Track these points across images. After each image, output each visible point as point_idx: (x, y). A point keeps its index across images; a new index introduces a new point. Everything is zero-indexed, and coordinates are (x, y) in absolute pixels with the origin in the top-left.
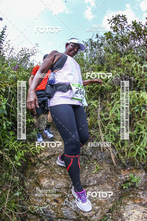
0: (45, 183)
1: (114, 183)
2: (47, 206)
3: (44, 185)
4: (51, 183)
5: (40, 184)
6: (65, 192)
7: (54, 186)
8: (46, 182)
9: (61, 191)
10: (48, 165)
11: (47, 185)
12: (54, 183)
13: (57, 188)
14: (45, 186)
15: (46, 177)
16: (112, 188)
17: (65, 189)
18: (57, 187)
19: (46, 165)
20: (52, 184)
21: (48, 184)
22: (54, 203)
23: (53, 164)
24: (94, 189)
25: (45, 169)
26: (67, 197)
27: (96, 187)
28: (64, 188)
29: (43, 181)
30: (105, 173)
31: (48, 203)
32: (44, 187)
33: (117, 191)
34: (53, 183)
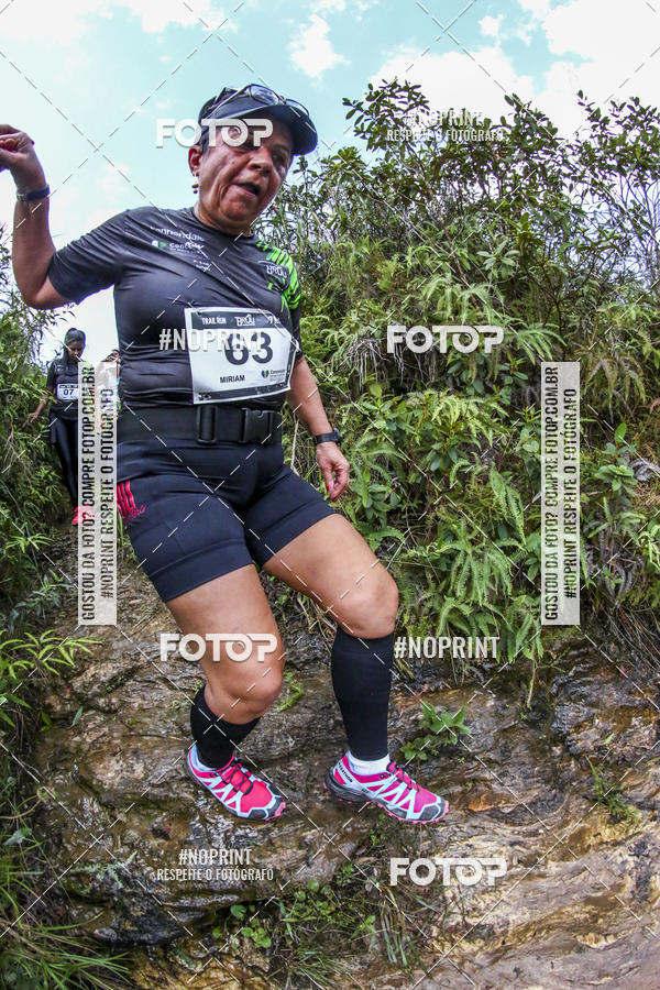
0: (110, 775)
2: (132, 856)
3: (108, 782)
4: (133, 771)
5: (94, 783)
6: (186, 795)
7: (145, 778)
8: (116, 771)
9: (171, 795)
10: (116, 711)
11: (118, 780)
12: (144, 768)
13: (158, 786)
14: (112, 785)
15: (114, 754)
17: (185, 785)
18: (155, 781)
19: (109, 712)
20: (136, 775)
21: (123, 778)
22: (154, 843)
23: (136, 705)
24: (291, 768)
25: (106, 729)
26: (198, 809)
27: (295, 763)
28: (181, 779)
29: (105, 768)
30: (323, 709)
31: (132, 847)
32: (109, 791)
34: (139, 769)
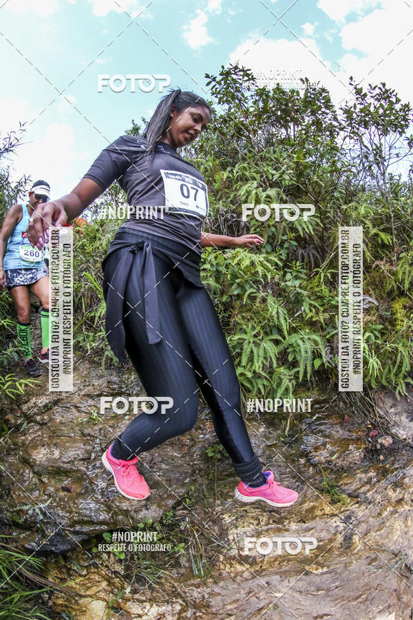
0: (41, 456)
1: (187, 445)
2: (49, 501)
4: (54, 454)
6: (82, 468)
9: (74, 468)
10: (46, 424)
11: (44, 459)
13: (67, 463)
14: (41, 461)
15: (43, 446)
16: (183, 457)
18: (65, 460)
19: (42, 424)
22: (62, 494)
23: (58, 420)
25: (40, 433)
26: (88, 476)
28: (80, 460)
29: (37, 452)
31: (49, 496)
32: (39, 465)
33: (195, 463)
34: (57, 453)
